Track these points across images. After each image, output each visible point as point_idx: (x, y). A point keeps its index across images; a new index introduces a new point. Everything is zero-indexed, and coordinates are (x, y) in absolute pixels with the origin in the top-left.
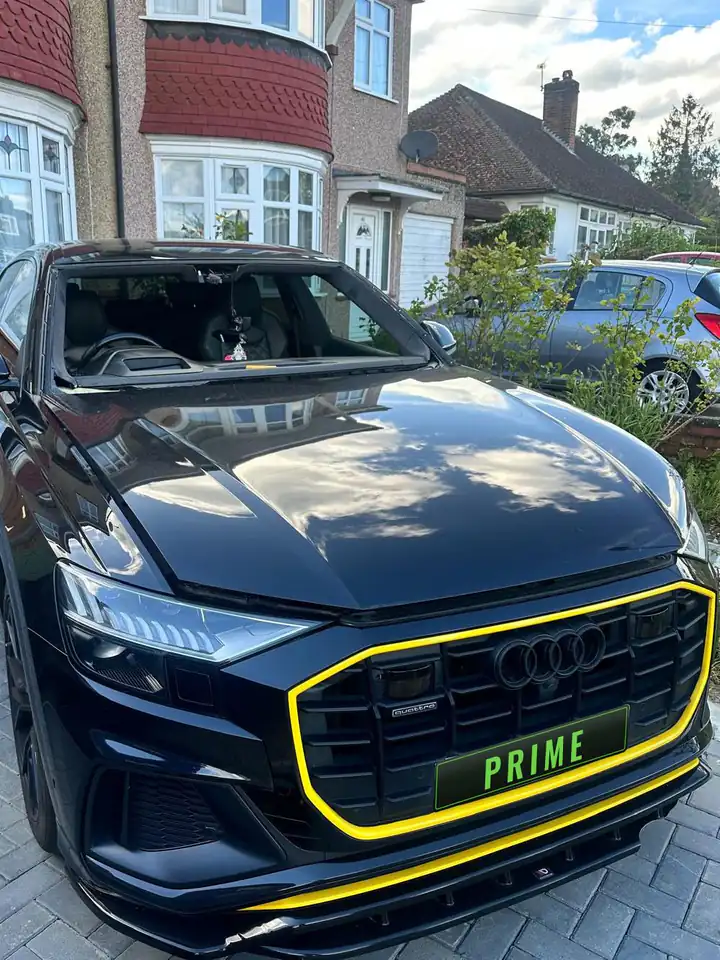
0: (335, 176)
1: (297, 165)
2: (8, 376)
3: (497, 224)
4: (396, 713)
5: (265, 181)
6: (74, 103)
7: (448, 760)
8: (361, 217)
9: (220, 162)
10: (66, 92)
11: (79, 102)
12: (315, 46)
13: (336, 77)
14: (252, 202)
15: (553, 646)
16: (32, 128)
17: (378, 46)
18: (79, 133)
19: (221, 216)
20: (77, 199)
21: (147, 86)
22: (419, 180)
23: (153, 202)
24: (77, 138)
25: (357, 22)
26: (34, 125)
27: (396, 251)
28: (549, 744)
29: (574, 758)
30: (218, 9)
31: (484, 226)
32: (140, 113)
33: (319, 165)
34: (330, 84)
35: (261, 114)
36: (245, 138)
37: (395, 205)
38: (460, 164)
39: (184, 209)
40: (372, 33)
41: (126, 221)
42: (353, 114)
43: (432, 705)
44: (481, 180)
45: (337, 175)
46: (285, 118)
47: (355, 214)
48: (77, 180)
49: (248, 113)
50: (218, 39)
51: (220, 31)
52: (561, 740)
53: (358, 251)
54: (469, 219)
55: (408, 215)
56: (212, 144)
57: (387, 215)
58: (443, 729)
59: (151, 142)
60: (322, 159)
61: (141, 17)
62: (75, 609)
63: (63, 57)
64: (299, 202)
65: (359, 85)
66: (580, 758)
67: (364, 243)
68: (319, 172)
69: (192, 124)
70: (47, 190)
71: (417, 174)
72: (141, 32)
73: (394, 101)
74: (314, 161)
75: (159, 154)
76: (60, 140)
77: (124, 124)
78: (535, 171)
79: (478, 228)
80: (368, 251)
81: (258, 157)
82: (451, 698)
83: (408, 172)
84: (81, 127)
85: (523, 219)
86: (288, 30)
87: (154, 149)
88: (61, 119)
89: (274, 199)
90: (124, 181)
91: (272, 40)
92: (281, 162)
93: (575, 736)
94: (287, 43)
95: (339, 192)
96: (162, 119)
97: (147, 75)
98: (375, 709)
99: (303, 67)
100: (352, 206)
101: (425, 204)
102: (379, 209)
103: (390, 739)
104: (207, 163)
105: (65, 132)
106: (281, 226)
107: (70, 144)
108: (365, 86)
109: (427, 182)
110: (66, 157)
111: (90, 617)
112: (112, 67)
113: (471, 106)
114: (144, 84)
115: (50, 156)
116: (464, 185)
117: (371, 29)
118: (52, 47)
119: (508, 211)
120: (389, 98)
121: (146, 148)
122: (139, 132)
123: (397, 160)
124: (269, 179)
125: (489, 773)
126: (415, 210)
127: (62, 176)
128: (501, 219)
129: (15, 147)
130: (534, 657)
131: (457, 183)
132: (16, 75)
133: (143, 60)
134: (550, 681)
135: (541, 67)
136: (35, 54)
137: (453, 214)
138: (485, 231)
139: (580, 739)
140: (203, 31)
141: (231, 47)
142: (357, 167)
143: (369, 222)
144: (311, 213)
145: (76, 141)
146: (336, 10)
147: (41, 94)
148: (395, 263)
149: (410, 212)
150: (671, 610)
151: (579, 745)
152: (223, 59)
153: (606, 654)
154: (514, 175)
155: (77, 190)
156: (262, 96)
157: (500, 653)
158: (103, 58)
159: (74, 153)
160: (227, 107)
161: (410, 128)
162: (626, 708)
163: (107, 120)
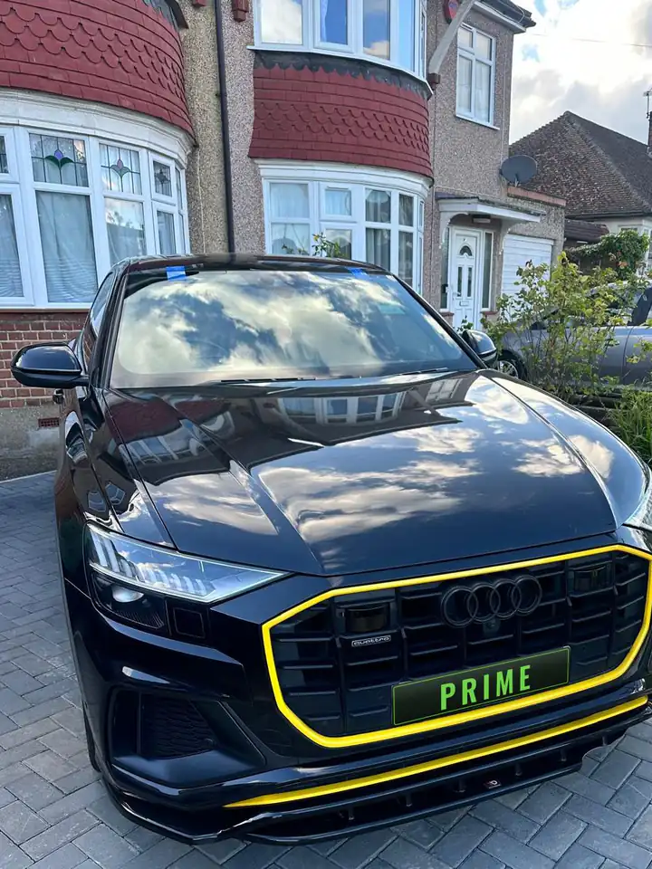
0: (437, 199)
1: (398, 188)
2: (80, 372)
3: (595, 246)
4: (356, 643)
5: (367, 203)
6: (182, 129)
7: (402, 684)
8: (463, 238)
9: (324, 185)
10: (176, 120)
11: (190, 130)
12: (415, 75)
13: (438, 105)
14: (355, 222)
15: (493, 592)
16: (143, 153)
17: (481, 73)
18: (191, 157)
19: (318, 236)
20: (190, 220)
21: (256, 115)
22: (519, 204)
23: (262, 223)
24: (189, 162)
25: (459, 51)
26: (145, 150)
27: (496, 270)
28: (500, 675)
29: (523, 687)
30: (322, 40)
31: (583, 247)
32: (249, 139)
33: (419, 188)
34: (431, 112)
35: (364, 141)
36: (348, 162)
37: (496, 226)
38: (565, 189)
39: (285, 229)
40: (474, 62)
41: (236, 241)
42: (455, 141)
43: (387, 638)
44: (585, 204)
45: (439, 198)
46: (385, 144)
47: (457, 235)
48: (189, 203)
49: (349, 139)
50: (320, 68)
51: (323, 61)
52: (510, 672)
53: (460, 269)
54: (570, 240)
55: (508, 236)
56: (316, 168)
57: (488, 236)
58: (396, 657)
59: (260, 166)
60: (421, 182)
61: (249, 47)
62: (97, 561)
63: (173, 87)
64: (400, 223)
65: (461, 112)
66: (528, 687)
67: (466, 261)
68: (419, 194)
69: (297, 149)
70: (159, 212)
71: (517, 197)
72: (249, 62)
73: (495, 127)
74: (414, 185)
75: (267, 178)
76: (172, 164)
77: (233, 148)
78: (635, 194)
79: (578, 249)
80: (470, 269)
81: (362, 180)
82: (403, 633)
83: (508, 195)
84: (193, 151)
85: (619, 240)
86: (389, 59)
87: (262, 172)
88: (172, 145)
89: (376, 220)
90: (234, 204)
91: (372, 69)
92: (384, 185)
93: (523, 669)
94: (388, 73)
95: (442, 214)
96: (269, 145)
97: (255, 103)
98: (337, 640)
99: (402, 95)
100: (454, 227)
101: (525, 226)
102: (481, 231)
103: (351, 664)
104: (312, 187)
105: (176, 157)
106: (382, 246)
107: (182, 168)
108: (467, 114)
109: (526, 205)
110: (176, 179)
111: (110, 567)
112: (221, 96)
113: (578, 132)
114: (253, 112)
115: (162, 178)
116: (563, 208)
117: (473, 58)
118: (162, 77)
119: (608, 232)
120: (490, 125)
121: (255, 172)
122: (249, 156)
123: (498, 184)
124: (371, 201)
125: (444, 697)
126: (515, 231)
127: (174, 198)
128: (599, 241)
129: (127, 170)
130: (475, 602)
131: (558, 206)
132: (127, 103)
133: (252, 88)
134: (491, 621)
135: (648, 95)
136: (146, 83)
137: (553, 235)
138: (583, 251)
139: (527, 672)
140: (307, 60)
141: (334, 76)
142: (460, 190)
143: (471, 244)
144: (411, 234)
145: (188, 165)
146: (438, 39)
147: (150, 121)
148: (496, 282)
149: (510, 233)
150: (609, 569)
151: (527, 677)
152: (325, 88)
153: (542, 601)
154: (616, 199)
155: (190, 212)
156: (363, 122)
157: (446, 597)
158: (213, 87)
159: (186, 176)
160: (329, 134)
161: (510, 154)
162: (567, 648)
163: (218, 145)
